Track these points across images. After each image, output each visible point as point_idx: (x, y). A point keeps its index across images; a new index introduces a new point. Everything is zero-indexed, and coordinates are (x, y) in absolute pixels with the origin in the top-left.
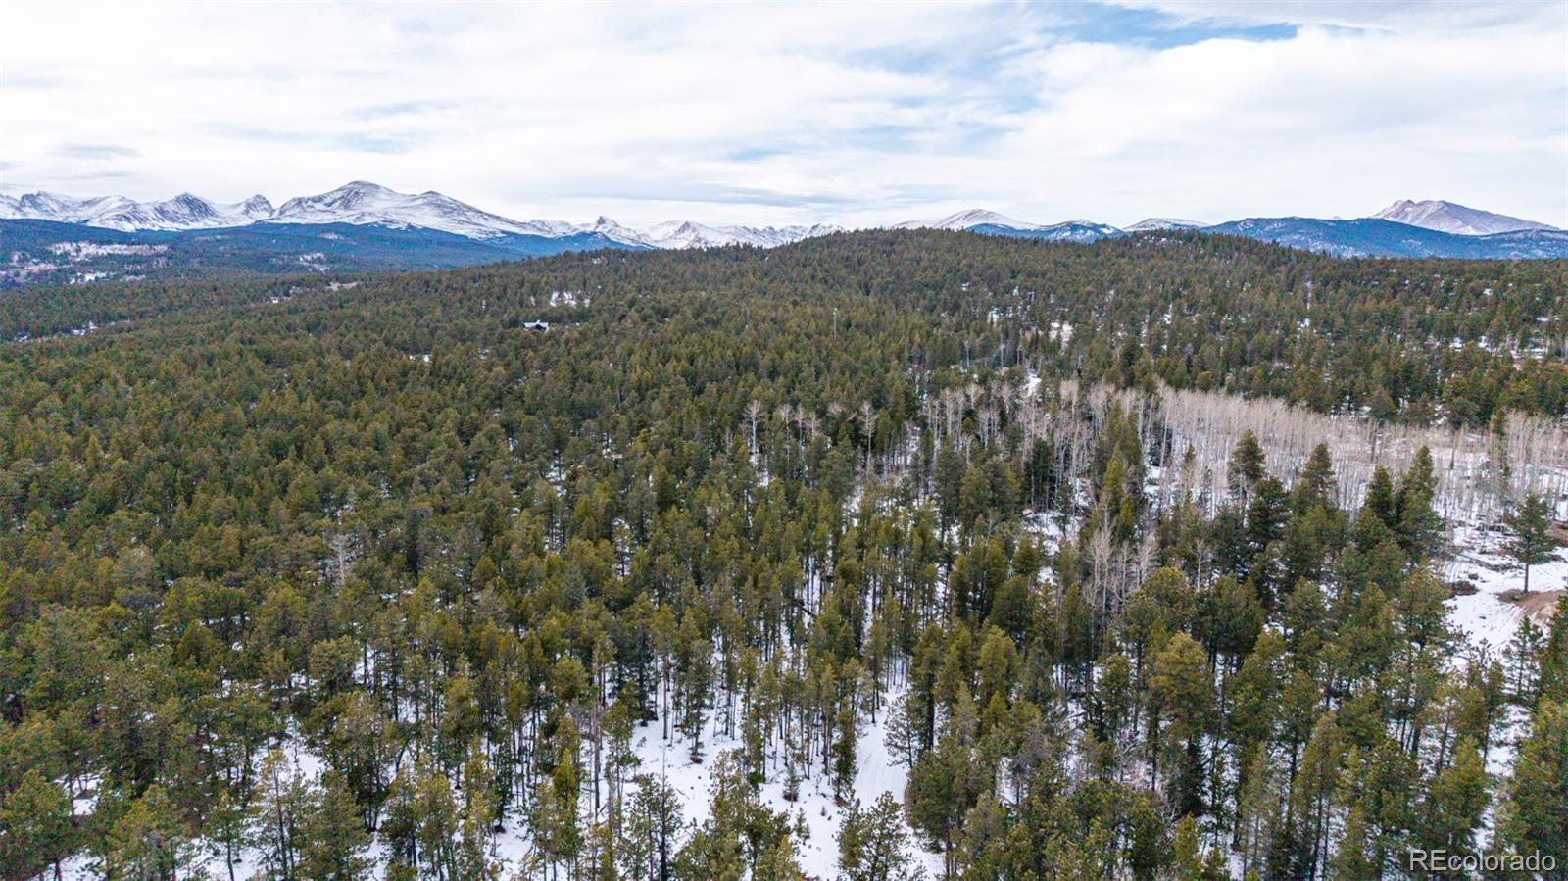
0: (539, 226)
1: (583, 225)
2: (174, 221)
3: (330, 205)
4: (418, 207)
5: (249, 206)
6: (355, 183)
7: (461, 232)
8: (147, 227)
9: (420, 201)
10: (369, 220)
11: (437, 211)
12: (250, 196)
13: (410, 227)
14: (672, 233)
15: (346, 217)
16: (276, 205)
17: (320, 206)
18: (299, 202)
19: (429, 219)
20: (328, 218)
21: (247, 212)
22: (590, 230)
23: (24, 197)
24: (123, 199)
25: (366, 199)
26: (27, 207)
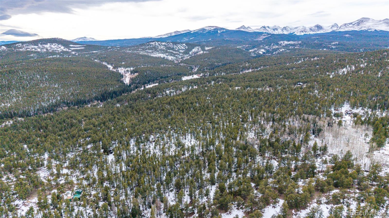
2: (313, 31)
3: (354, 25)
4: (380, 24)
5: (333, 26)
8: (306, 33)
9: (382, 22)
10: (363, 29)
12: (333, 24)
13: (376, 30)
15: (357, 28)
16: (339, 26)
17: (351, 26)
18: (345, 24)
21: (332, 28)
23: (284, 27)
24: (303, 26)
25: (364, 23)
26: (284, 30)
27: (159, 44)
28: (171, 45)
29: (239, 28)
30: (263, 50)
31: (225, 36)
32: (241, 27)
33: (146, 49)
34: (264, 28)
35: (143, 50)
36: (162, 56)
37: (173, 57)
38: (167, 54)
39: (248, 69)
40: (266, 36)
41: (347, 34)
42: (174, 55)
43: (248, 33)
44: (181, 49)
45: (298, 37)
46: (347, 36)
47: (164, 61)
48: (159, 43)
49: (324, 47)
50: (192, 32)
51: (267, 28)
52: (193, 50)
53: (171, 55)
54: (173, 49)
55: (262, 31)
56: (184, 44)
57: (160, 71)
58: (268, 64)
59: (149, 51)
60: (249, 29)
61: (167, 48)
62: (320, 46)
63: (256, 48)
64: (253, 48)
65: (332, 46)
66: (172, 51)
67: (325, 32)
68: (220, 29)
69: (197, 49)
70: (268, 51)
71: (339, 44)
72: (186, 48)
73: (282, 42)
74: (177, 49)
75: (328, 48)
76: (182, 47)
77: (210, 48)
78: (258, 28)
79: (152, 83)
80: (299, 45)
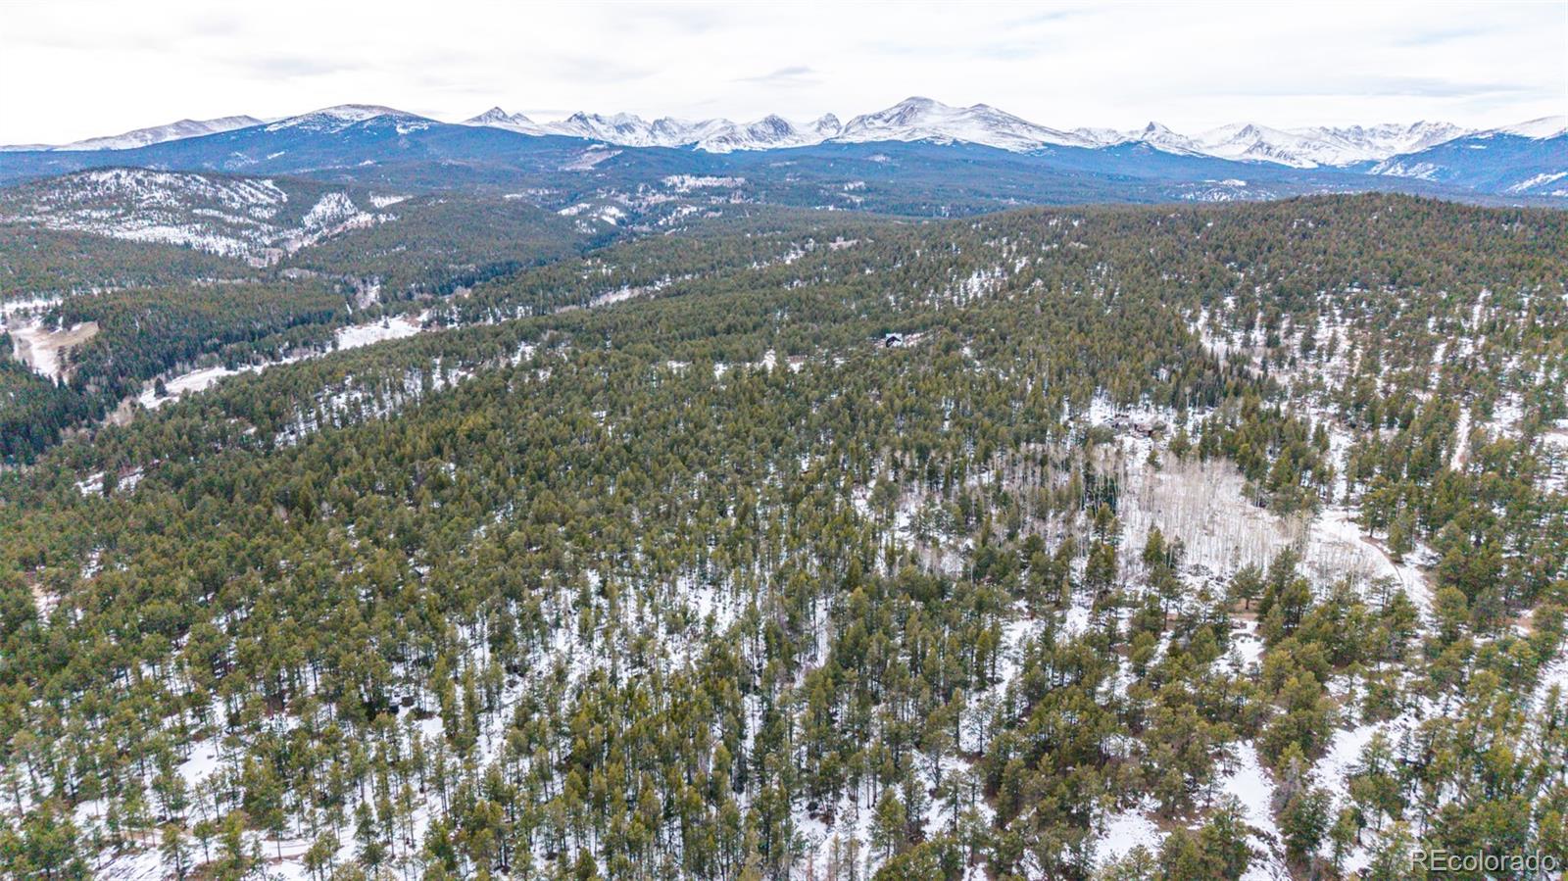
0: (1083, 135)
1: (1131, 133)
2: (761, 140)
3: (887, 121)
4: (965, 121)
5: (822, 124)
6: (913, 98)
7: (1003, 146)
8: (740, 147)
9: (969, 115)
10: (919, 136)
11: (983, 124)
12: (822, 116)
13: (955, 142)
14: (1231, 138)
15: (899, 134)
16: (843, 123)
17: (879, 123)
18: (862, 119)
19: (975, 133)
20: (883, 136)
21: (819, 129)
22: (1138, 137)
23: (657, 122)
24: (725, 121)
25: (919, 115)
26: (657, 133)
27: (139, 182)
28: (201, 186)
29: (479, 119)
30: (614, 211)
31: (433, 150)
32: (489, 114)
33: (75, 206)
34: (579, 123)
35: (60, 208)
36: (176, 235)
37: (233, 243)
38: (198, 226)
39: (618, 288)
40: (606, 156)
41: (877, 153)
42: (235, 231)
43: (525, 138)
44: (256, 205)
45: (719, 158)
46: (880, 158)
47: (195, 261)
48: (139, 176)
49: (827, 201)
50: (271, 129)
51: (592, 122)
52: (319, 209)
53: (220, 232)
54: (216, 203)
55: (575, 131)
56: (269, 183)
57: (207, 308)
58: (688, 265)
59: (95, 214)
60: (523, 124)
61: (186, 199)
62: (811, 195)
63: (580, 200)
64: (572, 200)
65: (853, 197)
66: (216, 213)
67: (800, 145)
68: (403, 119)
69: (333, 204)
70: (635, 217)
71: (869, 190)
72: (280, 202)
73: (676, 179)
74: (236, 205)
75: (839, 202)
76: (262, 196)
77: (395, 200)
78: (555, 119)
79: (187, 367)
80: (740, 192)
